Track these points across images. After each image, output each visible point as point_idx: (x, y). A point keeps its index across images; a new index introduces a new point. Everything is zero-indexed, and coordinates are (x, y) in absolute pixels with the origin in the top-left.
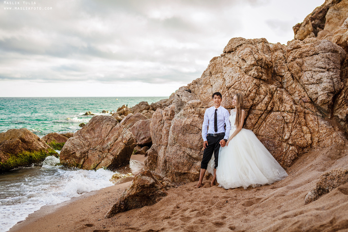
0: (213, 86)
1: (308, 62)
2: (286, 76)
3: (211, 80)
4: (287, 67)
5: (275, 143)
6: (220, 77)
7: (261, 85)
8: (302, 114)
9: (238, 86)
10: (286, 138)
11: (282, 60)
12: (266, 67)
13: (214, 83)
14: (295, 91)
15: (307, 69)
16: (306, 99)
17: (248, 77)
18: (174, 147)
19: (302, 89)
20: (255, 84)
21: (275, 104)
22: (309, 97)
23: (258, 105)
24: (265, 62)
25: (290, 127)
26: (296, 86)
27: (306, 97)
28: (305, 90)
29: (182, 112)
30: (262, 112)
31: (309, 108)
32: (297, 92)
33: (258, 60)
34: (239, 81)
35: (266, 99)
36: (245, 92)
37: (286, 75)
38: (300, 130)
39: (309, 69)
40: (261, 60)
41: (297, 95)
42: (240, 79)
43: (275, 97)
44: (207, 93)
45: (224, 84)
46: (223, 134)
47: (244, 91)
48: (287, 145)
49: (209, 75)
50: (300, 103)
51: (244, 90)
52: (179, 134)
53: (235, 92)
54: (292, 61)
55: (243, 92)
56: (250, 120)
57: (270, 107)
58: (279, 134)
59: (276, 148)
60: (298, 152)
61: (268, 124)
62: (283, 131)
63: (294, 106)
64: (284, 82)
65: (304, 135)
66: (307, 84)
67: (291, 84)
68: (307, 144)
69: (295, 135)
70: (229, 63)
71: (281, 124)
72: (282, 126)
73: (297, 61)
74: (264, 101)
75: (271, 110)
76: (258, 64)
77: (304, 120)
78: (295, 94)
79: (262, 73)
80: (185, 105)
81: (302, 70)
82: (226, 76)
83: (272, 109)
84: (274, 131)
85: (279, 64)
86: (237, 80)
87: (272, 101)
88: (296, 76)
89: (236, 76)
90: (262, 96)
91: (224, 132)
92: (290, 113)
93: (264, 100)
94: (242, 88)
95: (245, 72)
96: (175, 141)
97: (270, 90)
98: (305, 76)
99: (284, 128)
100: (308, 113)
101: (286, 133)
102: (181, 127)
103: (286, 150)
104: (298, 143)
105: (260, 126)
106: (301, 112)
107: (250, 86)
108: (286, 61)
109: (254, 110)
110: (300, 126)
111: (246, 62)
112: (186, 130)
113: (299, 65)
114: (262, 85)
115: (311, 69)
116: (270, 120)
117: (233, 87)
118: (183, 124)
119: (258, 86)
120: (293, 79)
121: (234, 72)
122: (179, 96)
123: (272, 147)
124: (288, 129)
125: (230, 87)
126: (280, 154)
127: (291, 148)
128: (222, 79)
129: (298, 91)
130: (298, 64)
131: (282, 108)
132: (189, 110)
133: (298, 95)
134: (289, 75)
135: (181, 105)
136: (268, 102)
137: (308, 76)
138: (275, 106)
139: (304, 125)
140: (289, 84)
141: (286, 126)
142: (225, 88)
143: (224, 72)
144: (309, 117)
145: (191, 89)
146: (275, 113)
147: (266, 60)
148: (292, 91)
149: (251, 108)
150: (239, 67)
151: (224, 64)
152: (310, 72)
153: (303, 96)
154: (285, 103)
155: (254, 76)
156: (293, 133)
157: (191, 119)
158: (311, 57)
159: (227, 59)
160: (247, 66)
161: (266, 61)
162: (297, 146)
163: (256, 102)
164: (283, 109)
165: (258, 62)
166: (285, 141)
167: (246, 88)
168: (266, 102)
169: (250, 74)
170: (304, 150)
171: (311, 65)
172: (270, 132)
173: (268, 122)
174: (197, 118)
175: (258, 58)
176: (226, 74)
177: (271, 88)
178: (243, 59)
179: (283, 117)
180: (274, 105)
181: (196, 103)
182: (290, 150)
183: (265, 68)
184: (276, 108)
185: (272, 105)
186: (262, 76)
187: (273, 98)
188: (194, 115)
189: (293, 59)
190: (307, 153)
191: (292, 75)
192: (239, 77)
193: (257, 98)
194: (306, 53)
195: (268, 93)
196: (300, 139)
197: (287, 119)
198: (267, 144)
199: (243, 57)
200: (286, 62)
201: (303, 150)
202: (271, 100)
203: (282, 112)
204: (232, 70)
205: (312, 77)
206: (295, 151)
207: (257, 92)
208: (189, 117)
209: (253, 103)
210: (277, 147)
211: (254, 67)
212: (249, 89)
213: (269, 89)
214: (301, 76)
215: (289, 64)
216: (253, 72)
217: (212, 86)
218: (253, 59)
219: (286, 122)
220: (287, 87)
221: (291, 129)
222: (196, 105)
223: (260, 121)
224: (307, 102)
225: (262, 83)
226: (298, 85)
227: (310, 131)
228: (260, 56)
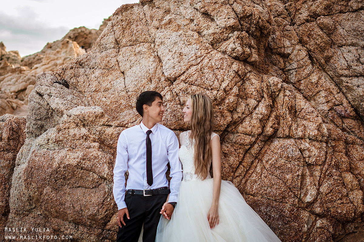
0: (128, 73)
1: (348, 25)
2: (296, 56)
3: (120, 58)
4: (295, 34)
5: (284, 212)
6: (145, 53)
7: (248, 75)
8: (341, 146)
9: (195, 77)
10: (309, 199)
11: (284, 18)
12: (258, 34)
13: (128, 66)
14: (317, 90)
15: (344, 42)
16: (346, 111)
17: (220, 55)
18: (30, 219)
19: (333, 86)
20: (237, 73)
21: (282, 121)
22: (352, 107)
23: (242, 123)
24: (258, 22)
25: (317, 174)
26: (320, 78)
27: (345, 104)
28: (341, 90)
29: (52, 133)
30: (253, 139)
31: (352, 132)
32: (323, 94)
33: (241, 18)
34: (198, 64)
35: (262, 109)
36: (215, 92)
37: (295, 52)
38: (339, 181)
39: (349, 42)
40: (248, 17)
41: (322, 100)
42: (199, 60)
43: (279, 104)
44: (113, 89)
45: (159, 71)
46: (166, 191)
47: (212, 89)
48: (310, 215)
49: (114, 48)
50: (331, 118)
51: (210, 86)
52: (43, 187)
53: (189, 90)
54: (307, 21)
55: (208, 92)
56: (225, 157)
57: (271, 127)
58: (292, 192)
59: (286, 224)
60: (335, 232)
61: (267, 166)
62: (301, 184)
63: (324, 125)
64: (290, 70)
65: (348, 194)
66: (346, 76)
67: (309, 75)
68: (355, 213)
69: (328, 194)
70: (170, 22)
71: (297, 168)
72: (300, 173)
73: (321, 21)
74: (257, 114)
75: (273, 135)
76: (242, 25)
77: (345, 159)
78: (317, 98)
79: (250, 47)
80: (56, 118)
81: (332, 44)
82: (162, 51)
83: (276, 131)
84: (282, 184)
85: (276, 27)
86: (194, 62)
87: (274, 113)
88: (319, 56)
89: (191, 51)
90: (252, 102)
91: (167, 185)
92: (318, 141)
93: (256, 111)
94: (207, 82)
95: (212, 45)
96: (31, 205)
97: (268, 87)
98: (341, 56)
99: (303, 176)
100: (353, 143)
101: (309, 187)
102: (50, 170)
103: (309, 226)
104: (334, 212)
105: (247, 171)
106: (339, 139)
107: (225, 77)
108: (292, 20)
109: (233, 133)
110: (338, 173)
111: (213, 20)
112: (64, 179)
113: (325, 31)
114: (251, 77)
115: (354, 41)
116: (273, 159)
117: (183, 77)
118: (55, 165)
119: (242, 78)
120: (313, 63)
121: (183, 42)
122: (41, 95)
123: (278, 220)
124: (312, 178)
125: (175, 79)
126: (296, 238)
127: (319, 223)
128: (152, 59)
129: (326, 90)
130: (322, 29)
131: (296, 129)
132: (72, 132)
133: (324, 101)
134: (304, 53)
135: (46, 118)
136: (267, 115)
137: (350, 57)
138: (281, 125)
139: (346, 171)
140: (303, 75)
141: (308, 173)
142: (163, 79)
143: (158, 41)
144: (355, 152)
145: (67, 78)
146: (282, 141)
147: (260, 18)
148: (310, 90)
149: (226, 130)
150: (195, 31)
151: (156, 23)
152: (352, 48)
153: (337, 103)
154: (304, 118)
155: (234, 54)
156: (324, 189)
157: (80, 154)
158: (354, 15)
159: (161, 12)
160: (218, 31)
161: (260, 20)
162: (333, 217)
163: (240, 115)
164: (300, 134)
165: (242, 22)
166: (307, 207)
167: (216, 82)
168: (261, 116)
169: (223, 48)
170: (348, 227)
171: (355, 33)
172: (273, 185)
173: (267, 162)
174: (95, 151)
175: (244, 11)
176: (162, 47)
177: (271, 82)
178: (206, 14)
179: (301, 151)
180: (279, 124)
181: (91, 115)
182: (317, 228)
183: (256, 36)
184: (284, 130)
185: (274, 124)
186: (250, 55)
187: (276, 106)
188: (86, 144)
189: (311, 16)
190: (353, 235)
191: (309, 54)
192: (199, 54)
193: (242, 108)
194: (340, 4)
195: (265, 96)
196: (339, 202)
197: (309, 157)
198: (266, 214)
199: (206, 8)
200: (293, 24)
201: (344, 227)
202: (271, 112)
203: (299, 139)
204: (178, 39)
205: (358, 60)
206: (328, 230)
207: (241, 93)
208: (72, 149)
209: (232, 117)
210: (289, 221)
211: (233, 32)
212: (224, 85)
213: (267, 85)
214: (331, 57)
215: (300, 28)
216: (232, 45)
217: (123, 73)
218: (233, 15)
219: (307, 162)
220: (299, 81)
221: (318, 178)
222: (91, 119)
223: (248, 159)
224: (349, 117)
225: (250, 72)
226: (323, 78)
227: (360, 184)
228: (247, 8)
